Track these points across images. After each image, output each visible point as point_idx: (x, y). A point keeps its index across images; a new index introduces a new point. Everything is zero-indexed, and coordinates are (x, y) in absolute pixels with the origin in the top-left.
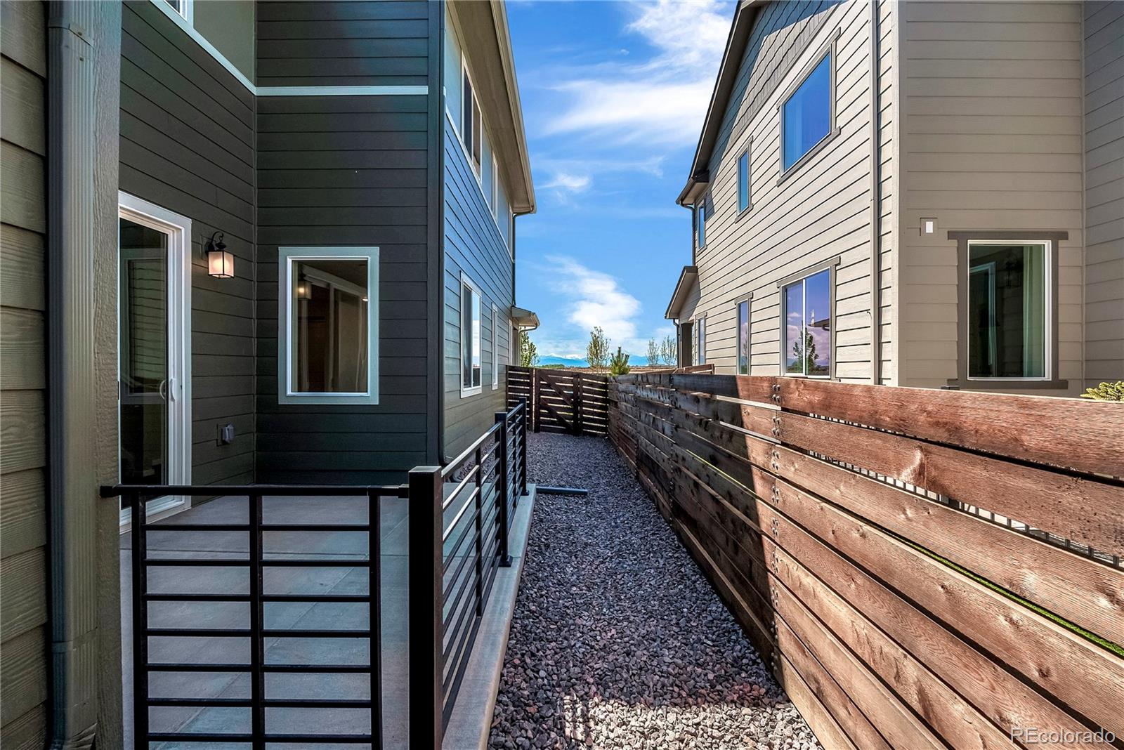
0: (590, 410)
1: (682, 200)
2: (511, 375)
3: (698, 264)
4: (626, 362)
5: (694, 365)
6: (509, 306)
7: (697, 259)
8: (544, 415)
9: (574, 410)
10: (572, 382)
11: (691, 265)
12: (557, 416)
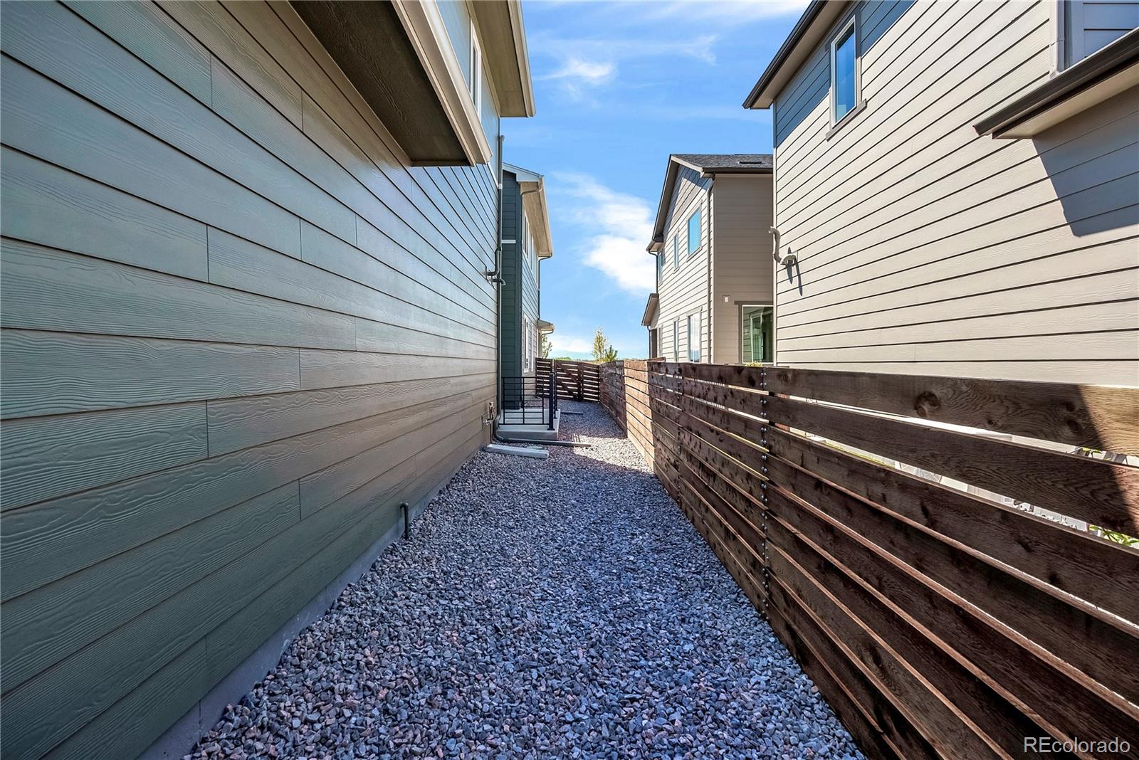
0: (589, 386)
1: (649, 250)
2: (539, 364)
3: (659, 292)
4: (615, 355)
5: (658, 357)
6: (536, 319)
7: (659, 288)
8: (559, 389)
9: (578, 386)
10: (577, 368)
11: (655, 292)
12: (568, 390)
